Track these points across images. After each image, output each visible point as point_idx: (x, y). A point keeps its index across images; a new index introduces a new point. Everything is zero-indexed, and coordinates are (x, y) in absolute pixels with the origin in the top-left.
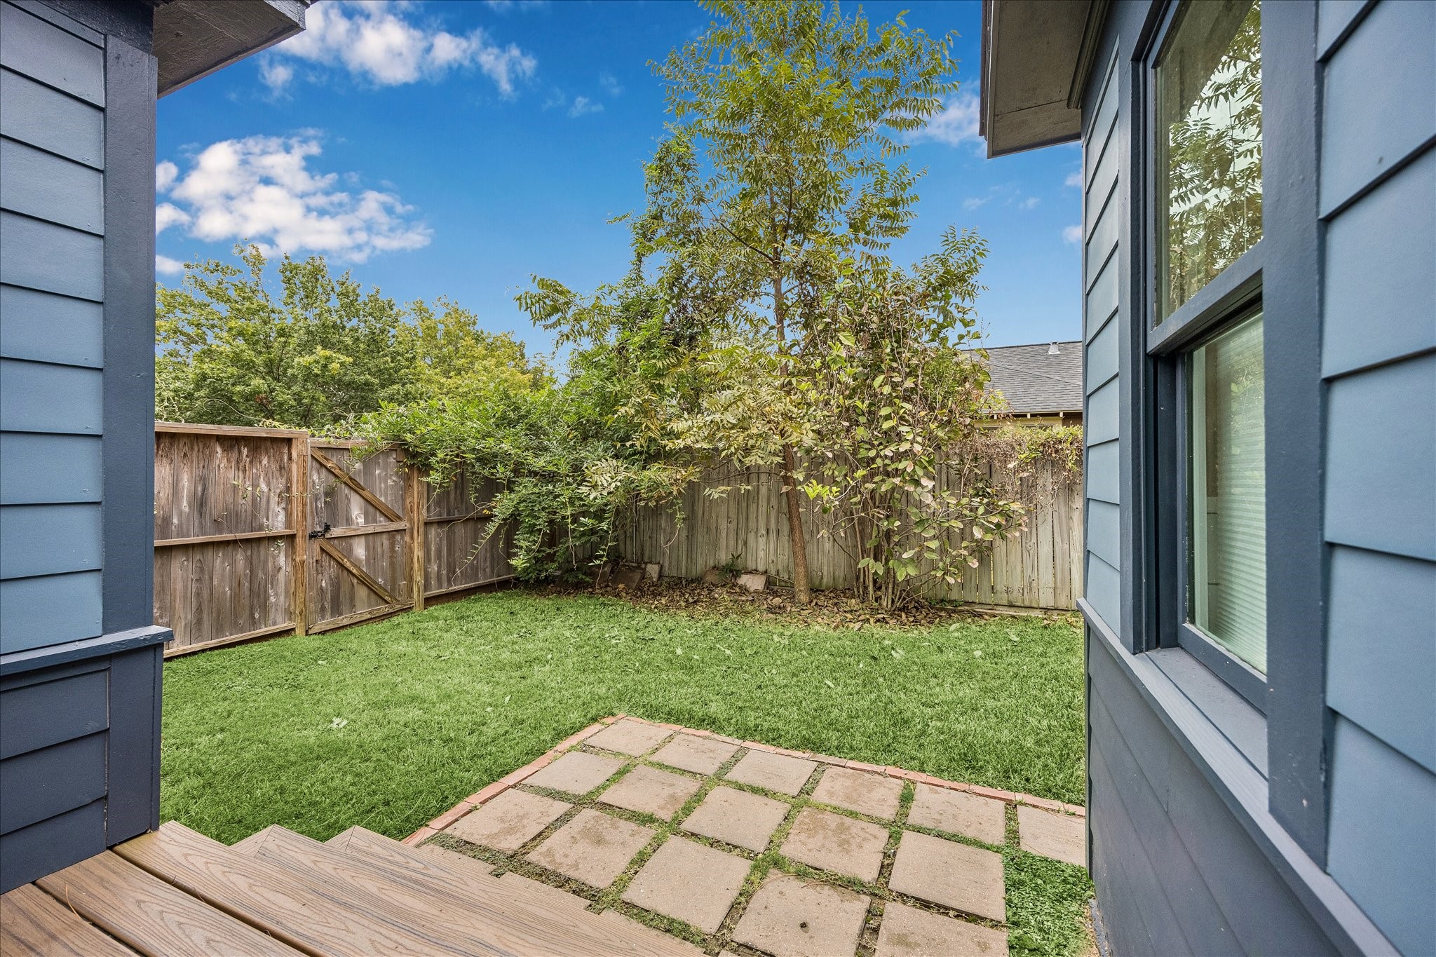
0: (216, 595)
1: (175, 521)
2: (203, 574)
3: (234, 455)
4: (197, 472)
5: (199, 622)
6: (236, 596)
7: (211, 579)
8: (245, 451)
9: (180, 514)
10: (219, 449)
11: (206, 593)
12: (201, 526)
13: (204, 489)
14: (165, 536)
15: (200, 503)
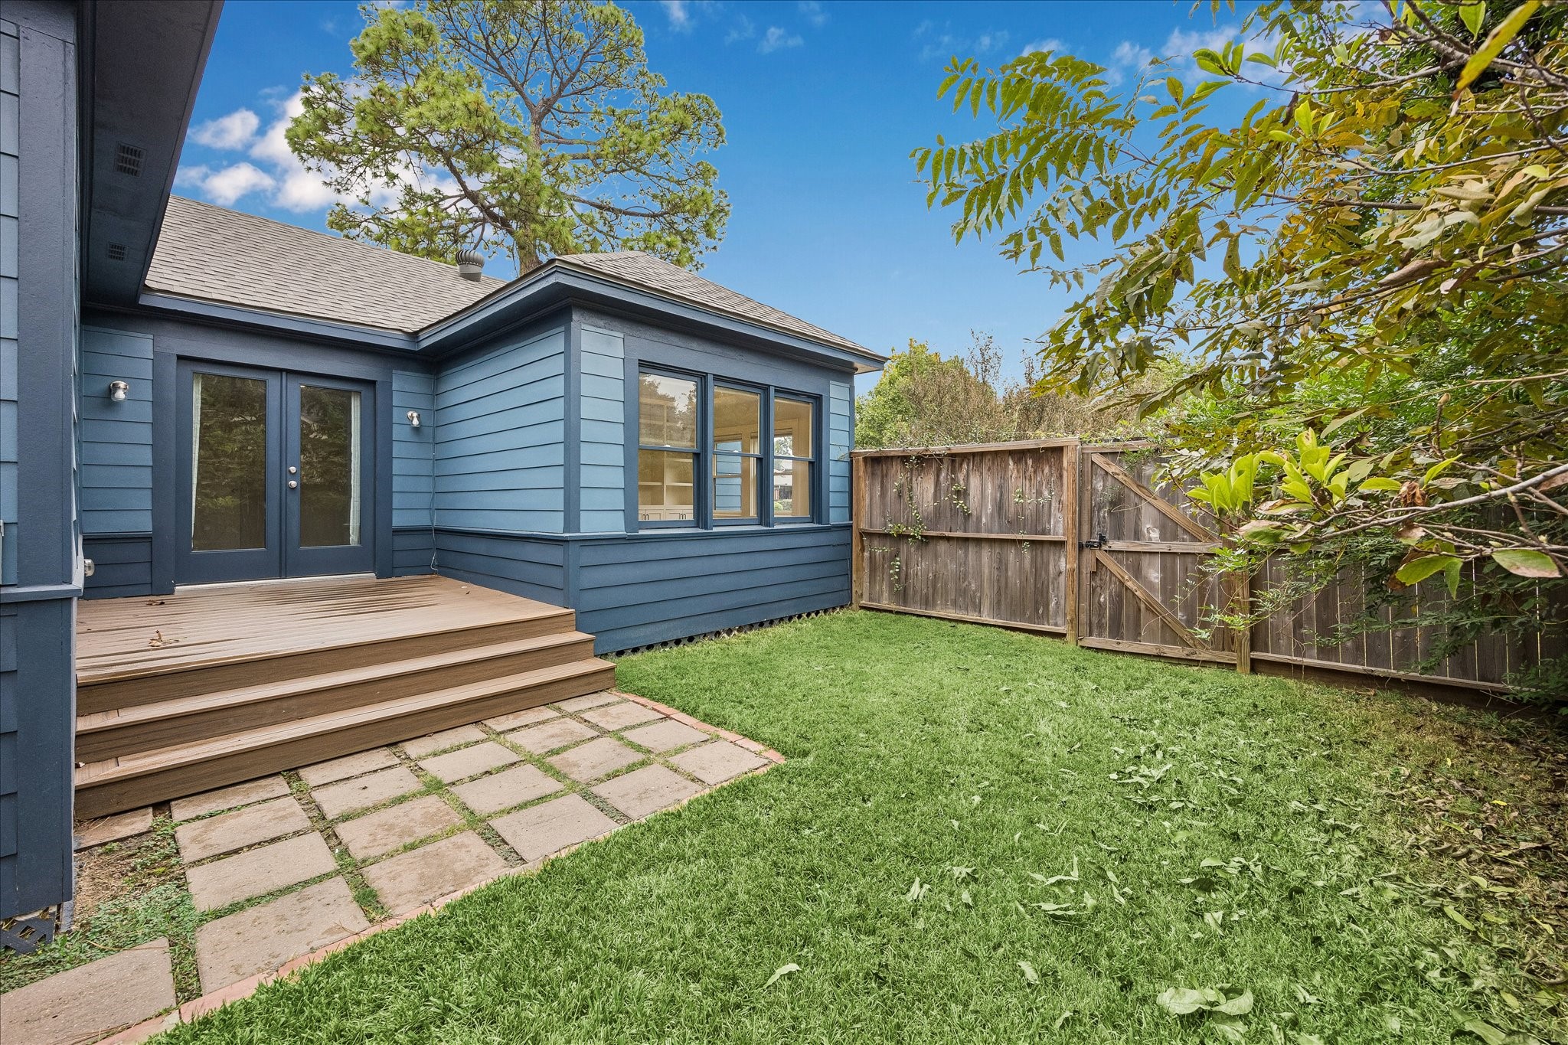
0: (1009, 585)
1: (984, 520)
2: (1002, 565)
3: (1022, 467)
4: (997, 482)
5: (999, 602)
6: (1023, 589)
7: (1007, 570)
8: (1030, 462)
9: (986, 515)
10: (1011, 463)
11: (1003, 580)
12: (1000, 527)
13: (1001, 496)
14: (978, 531)
15: (1000, 506)
